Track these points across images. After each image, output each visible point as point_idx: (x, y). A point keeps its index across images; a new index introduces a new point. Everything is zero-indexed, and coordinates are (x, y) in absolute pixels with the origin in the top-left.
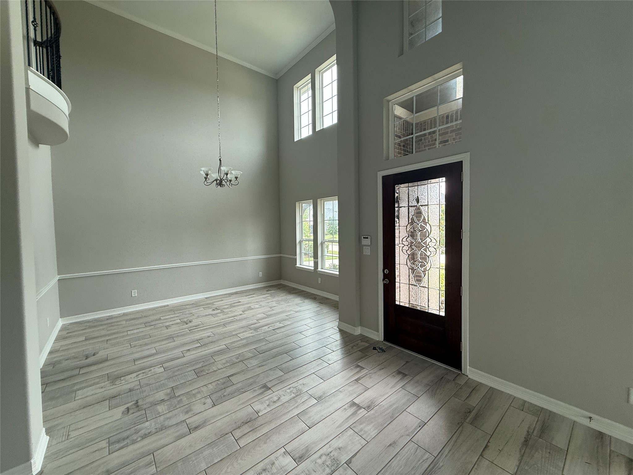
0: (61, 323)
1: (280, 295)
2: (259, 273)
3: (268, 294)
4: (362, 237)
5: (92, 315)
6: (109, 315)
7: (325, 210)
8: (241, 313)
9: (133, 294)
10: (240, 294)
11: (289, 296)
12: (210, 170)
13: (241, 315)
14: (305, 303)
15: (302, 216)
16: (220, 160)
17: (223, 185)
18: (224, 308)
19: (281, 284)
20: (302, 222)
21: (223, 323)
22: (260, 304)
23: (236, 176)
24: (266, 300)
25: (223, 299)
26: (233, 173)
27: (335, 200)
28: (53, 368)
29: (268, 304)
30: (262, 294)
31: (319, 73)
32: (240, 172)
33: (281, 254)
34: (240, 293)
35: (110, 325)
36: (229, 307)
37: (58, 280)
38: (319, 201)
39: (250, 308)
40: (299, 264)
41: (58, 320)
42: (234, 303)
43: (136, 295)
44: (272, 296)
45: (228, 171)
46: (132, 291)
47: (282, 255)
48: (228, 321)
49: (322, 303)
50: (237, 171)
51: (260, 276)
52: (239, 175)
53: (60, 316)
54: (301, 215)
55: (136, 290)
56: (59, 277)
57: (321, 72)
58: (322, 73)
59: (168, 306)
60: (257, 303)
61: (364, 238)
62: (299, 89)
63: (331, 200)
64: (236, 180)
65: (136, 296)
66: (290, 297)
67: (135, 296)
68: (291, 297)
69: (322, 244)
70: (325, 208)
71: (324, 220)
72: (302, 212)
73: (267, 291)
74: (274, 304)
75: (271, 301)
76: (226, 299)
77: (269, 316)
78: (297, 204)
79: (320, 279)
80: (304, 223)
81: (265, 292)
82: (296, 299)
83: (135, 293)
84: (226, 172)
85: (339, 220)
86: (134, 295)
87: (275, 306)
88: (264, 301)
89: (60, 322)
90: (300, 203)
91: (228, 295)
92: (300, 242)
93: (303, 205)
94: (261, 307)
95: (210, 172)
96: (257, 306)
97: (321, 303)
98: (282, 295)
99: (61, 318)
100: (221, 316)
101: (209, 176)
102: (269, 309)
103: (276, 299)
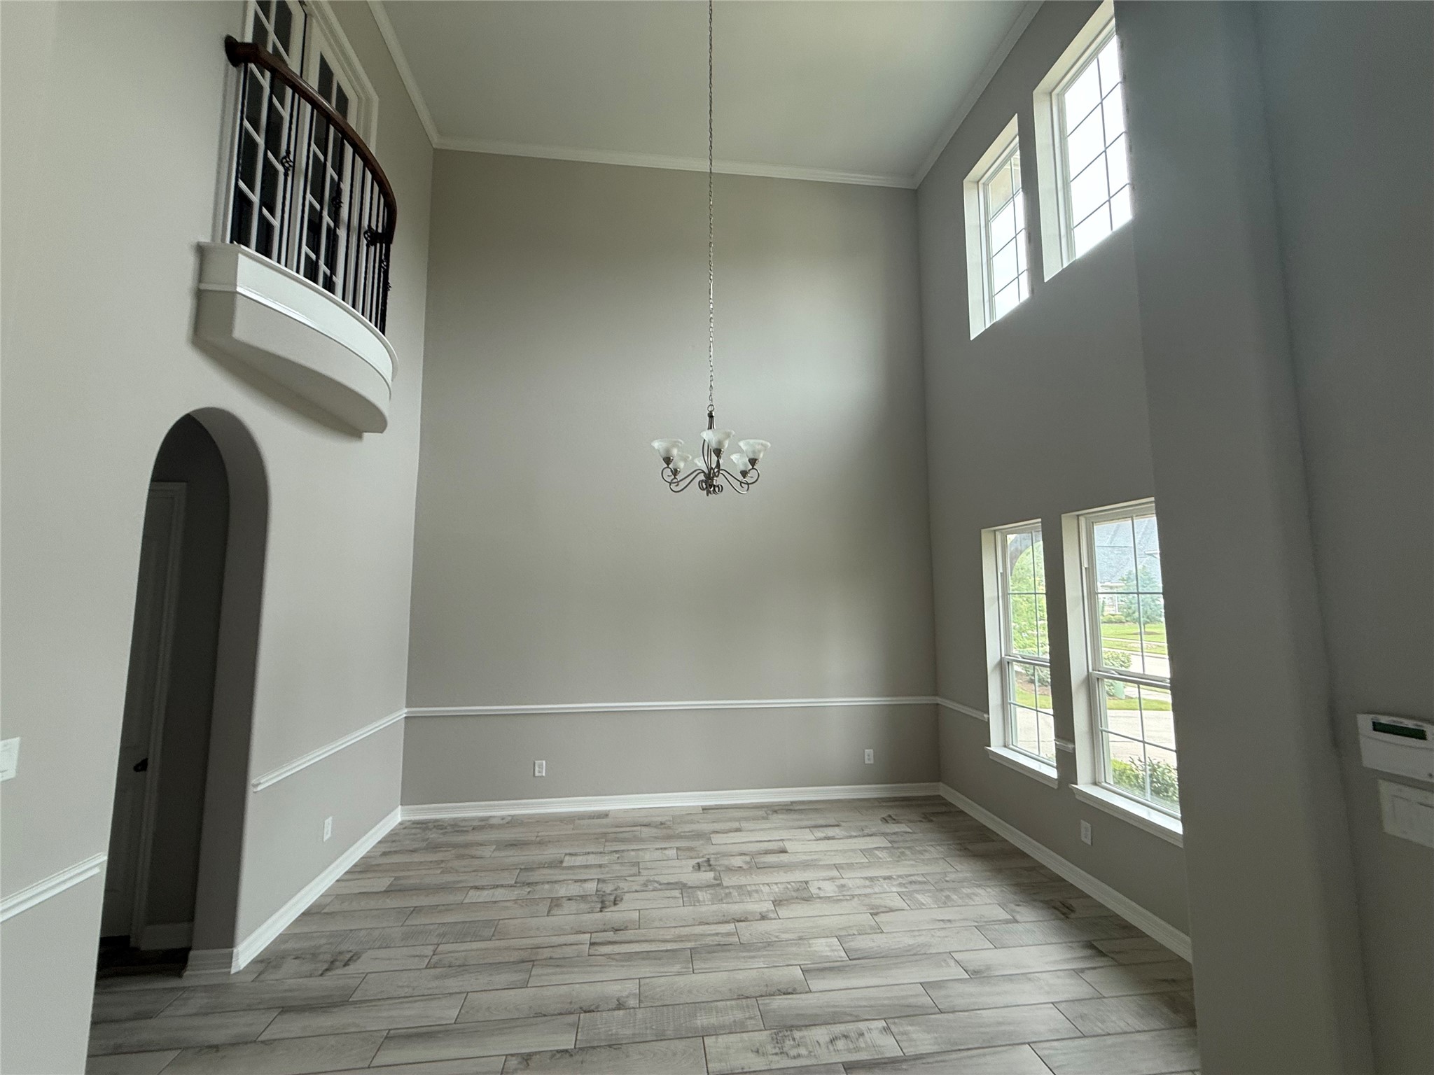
0: (397, 816)
1: (921, 852)
2: (864, 751)
3: (884, 834)
4: (1365, 722)
5: (453, 808)
6: (481, 814)
7: (1098, 552)
8: (767, 906)
9: (537, 769)
10: (796, 816)
11: (959, 867)
12: (675, 445)
13: (763, 917)
14: (1019, 927)
15: (1004, 575)
16: (711, 416)
17: (718, 486)
18: (729, 869)
19: (939, 796)
20: (1006, 594)
21: (690, 945)
22: (842, 882)
23: (752, 457)
24: (869, 866)
25: (744, 825)
26: (744, 448)
27: (1143, 514)
28: (253, 981)
29: (868, 891)
30: (866, 831)
31: (1048, 98)
32: (761, 441)
33: (937, 698)
34: (801, 811)
35: (462, 851)
36: (745, 867)
37: (406, 717)
38: (1067, 521)
39: (802, 895)
40: (1001, 743)
41: (397, 807)
42: (767, 852)
43: (544, 775)
44: (896, 848)
45: (720, 443)
46: (536, 762)
47: (939, 700)
48: (709, 940)
49: (1101, 954)
50: (752, 441)
51: (867, 762)
52: (760, 451)
53: (401, 802)
54: (1000, 570)
55: (544, 762)
56: (408, 712)
57: (1054, 94)
58: (1057, 96)
59: (605, 815)
60: (835, 873)
61: (1377, 727)
62: (984, 184)
63: (1123, 517)
64: (753, 468)
65: (542, 776)
66: (961, 870)
67: (540, 775)
68: (961, 875)
69: (1090, 683)
70: (1097, 543)
71: (1093, 594)
72: (1007, 560)
73: (885, 820)
74: (890, 895)
75: (885, 878)
76: (751, 825)
77: (856, 961)
78: (986, 536)
79: (1085, 826)
80: (1012, 599)
81: (876, 825)
82: (980, 891)
83: (541, 768)
84: (714, 445)
85: (1165, 593)
86: (539, 772)
87: (892, 910)
88: (862, 866)
89: (399, 816)
90: (995, 531)
91: (761, 813)
92: (1003, 666)
93: (1011, 537)
94: (845, 894)
95: (675, 452)
96: (829, 889)
97: (1095, 949)
98: (934, 852)
99: (402, 805)
100: (707, 906)
101: (672, 464)
102: (866, 919)
103: (904, 869)
